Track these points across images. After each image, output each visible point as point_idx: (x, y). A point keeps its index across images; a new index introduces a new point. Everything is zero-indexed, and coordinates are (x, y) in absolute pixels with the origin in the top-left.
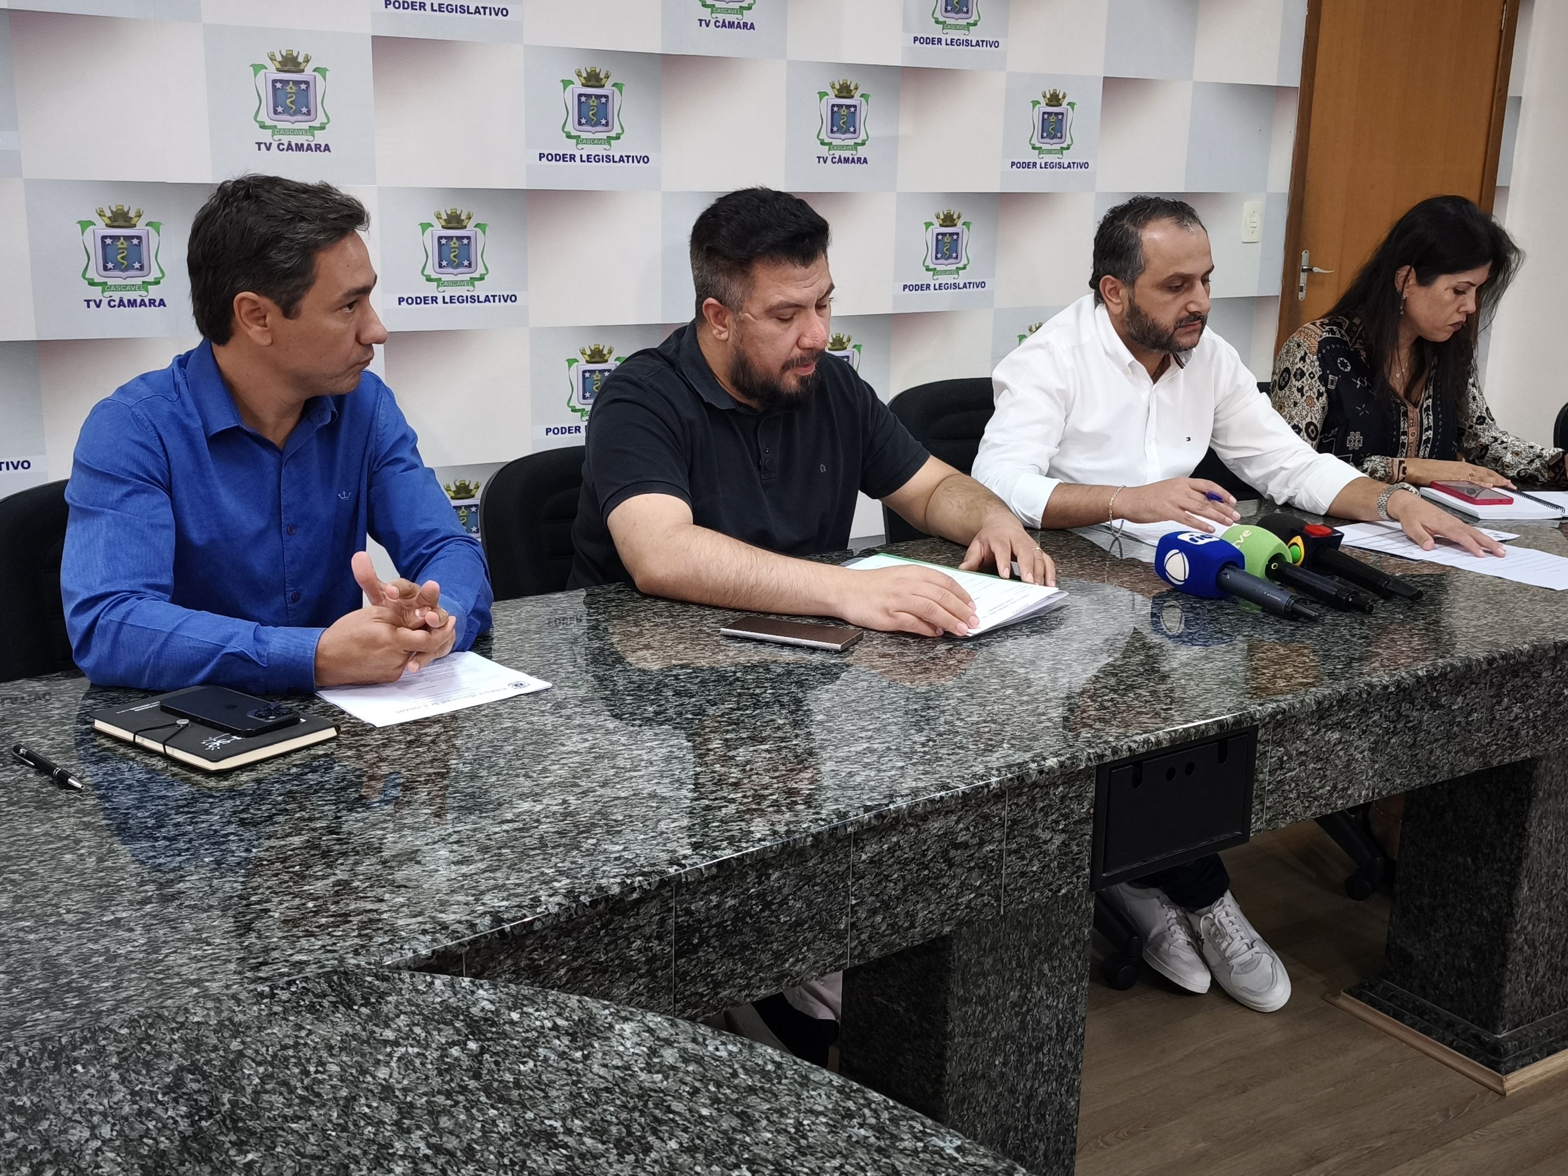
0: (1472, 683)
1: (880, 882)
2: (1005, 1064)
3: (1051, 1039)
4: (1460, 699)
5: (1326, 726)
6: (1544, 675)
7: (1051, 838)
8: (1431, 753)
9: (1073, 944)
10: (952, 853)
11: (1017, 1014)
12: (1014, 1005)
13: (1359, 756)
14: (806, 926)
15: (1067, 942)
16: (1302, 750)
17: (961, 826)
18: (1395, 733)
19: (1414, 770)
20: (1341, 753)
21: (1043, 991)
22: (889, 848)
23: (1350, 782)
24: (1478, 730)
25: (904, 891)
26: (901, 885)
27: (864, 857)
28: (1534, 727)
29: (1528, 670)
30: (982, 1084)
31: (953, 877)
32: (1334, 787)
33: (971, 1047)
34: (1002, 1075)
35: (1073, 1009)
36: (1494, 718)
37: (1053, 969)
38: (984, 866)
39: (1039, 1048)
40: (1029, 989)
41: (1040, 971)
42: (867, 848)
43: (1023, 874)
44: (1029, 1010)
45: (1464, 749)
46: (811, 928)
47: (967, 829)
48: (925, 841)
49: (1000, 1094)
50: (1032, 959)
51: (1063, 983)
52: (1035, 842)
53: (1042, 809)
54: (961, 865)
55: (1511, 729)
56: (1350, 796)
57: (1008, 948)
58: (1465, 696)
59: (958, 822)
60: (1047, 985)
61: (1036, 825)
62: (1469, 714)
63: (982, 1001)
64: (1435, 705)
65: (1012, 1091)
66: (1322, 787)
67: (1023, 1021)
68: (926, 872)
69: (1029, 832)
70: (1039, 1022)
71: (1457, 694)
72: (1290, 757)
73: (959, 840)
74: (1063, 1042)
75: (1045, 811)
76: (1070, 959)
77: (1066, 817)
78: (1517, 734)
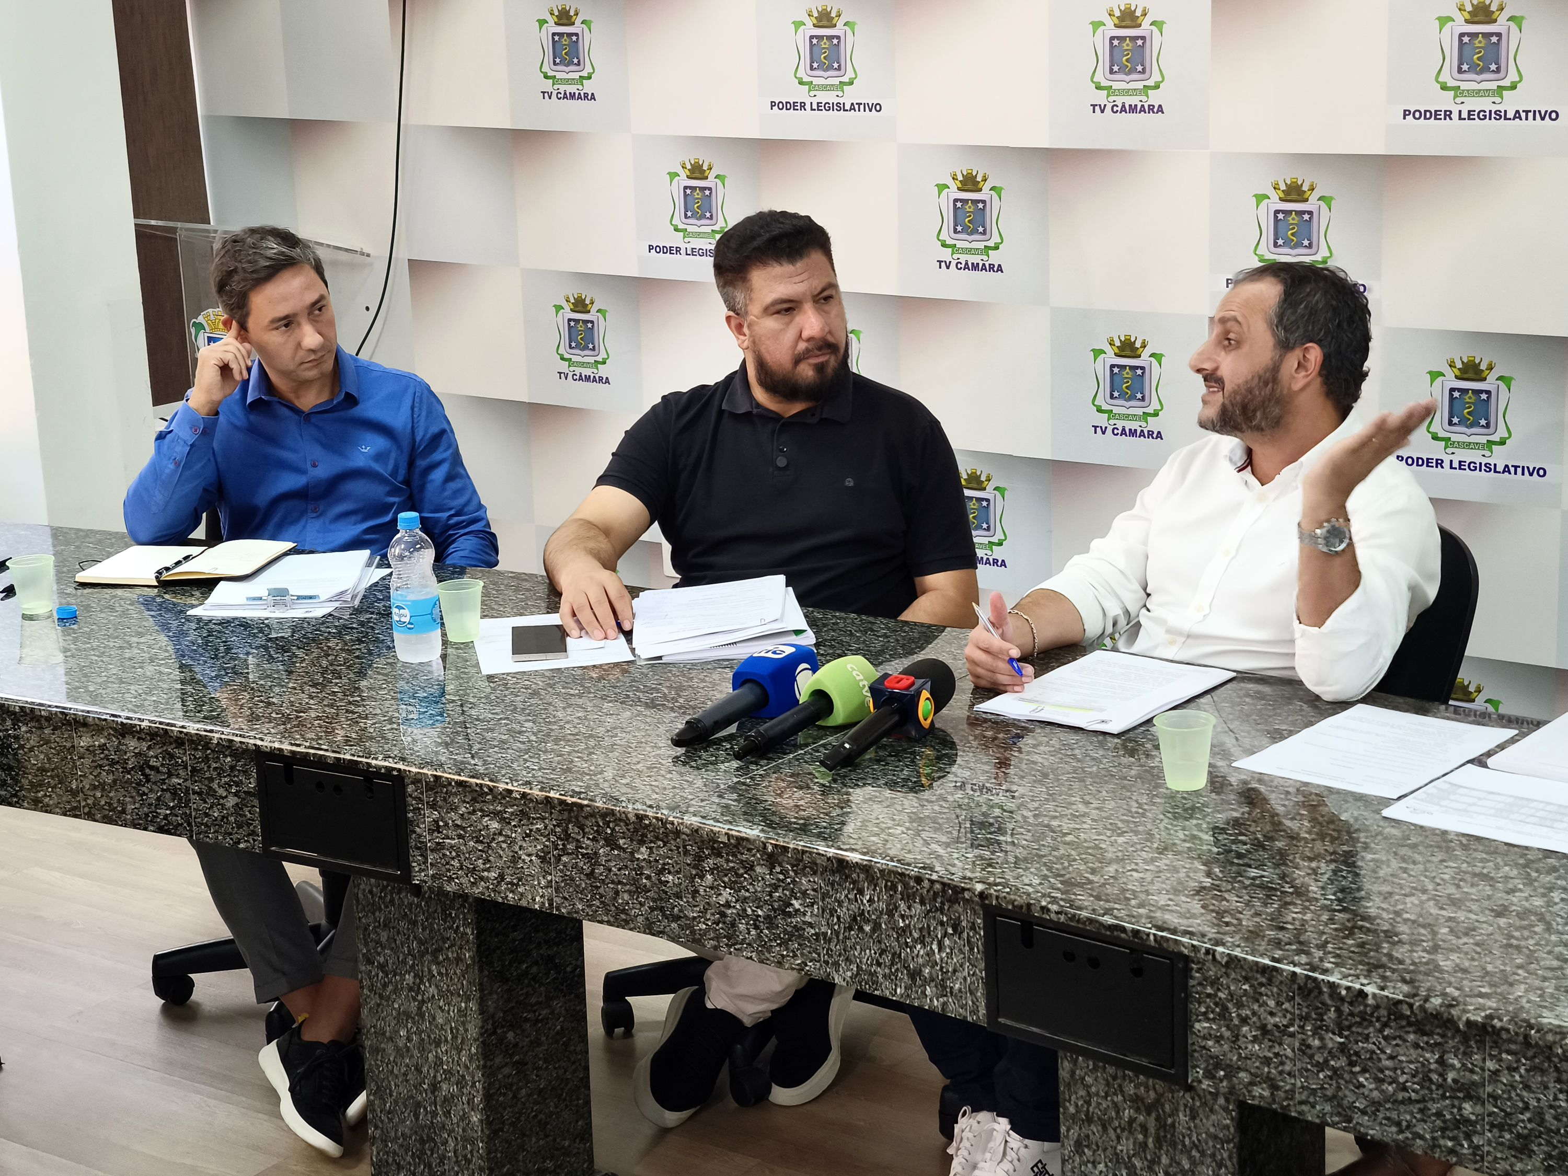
0: (657, 838)
1: (96, 767)
2: (409, 1039)
3: (446, 1040)
4: (643, 849)
5: (481, 810)
6: (758, 869)
7: (226, 797)
8: (617, 893)
9: (459, 960)
10: (147, 771)
11: (414, 999)
12: (411, 989)
13: (527, 859)
14: (49, 774)
15: (450, 955)
16: (459, 822)
17: (151, 753)
18: (565, 851)
19: (597, 903)
20: (504, 845)
21: (433, 990)
22: (99, 746)
23: (520, 880)
24: (678, 896)
25: (115, 781)
26: (111, 777)
27: (82, 744)
28: (756, 927)
29: (734, 855)
30: (390, 1044)
31: (151, 790)
32: (501, 877)
33: (379, 1005)
34: (408, 1049)
35: (463, 1023)
36: (696, 891)
37: (440, 973)
38: (174, 793)
39: (438, 1045)
40: (422, 981)
41: (430, 971)
42: (84, 738)
43: (207, 815)
44: (423, 1002)
45: (662, 909)
46: (52, 777)
47: (156, 757)
48: (126, 753)
49: (407, 1066)
50: (422, 954)
51: (452, 994)
52: (211, 792)
53: (215, 769)
54: (155, 783)
55: (723, 915)
56: (522, 894)
57: (398, 933)
58: (651, 848)
59: (149, 748)
60: (437, 986)
61: (211, 780)
62: (660, 872)
63: (382, 967)
64: (611, 842)
65: (418, 1070)
66: (488, 870)
67: (420, 1008)
68: (129, 777)
69: (206, 782)
70: (434, 1019)
71: (642, 842)
72: (446, 824)
73: (151, 763)
74: (459, 1051)
75: (220, 771)
76: (455, 973)
77: (237, 784)
78: (733, 924)
